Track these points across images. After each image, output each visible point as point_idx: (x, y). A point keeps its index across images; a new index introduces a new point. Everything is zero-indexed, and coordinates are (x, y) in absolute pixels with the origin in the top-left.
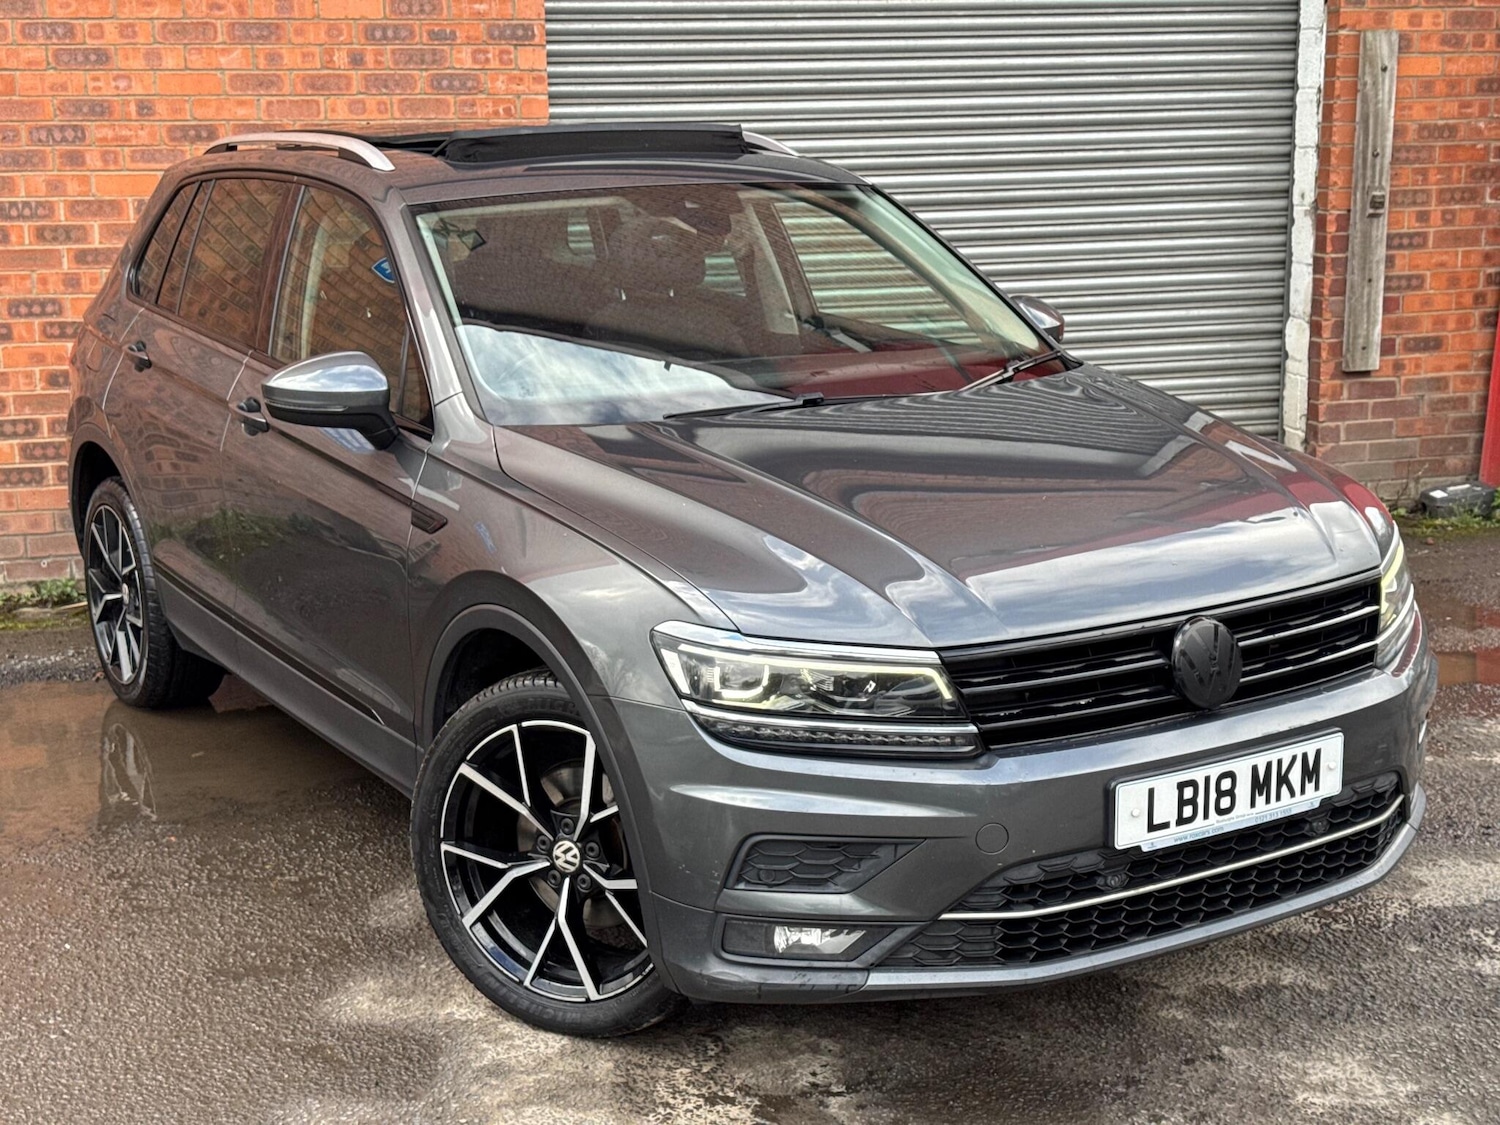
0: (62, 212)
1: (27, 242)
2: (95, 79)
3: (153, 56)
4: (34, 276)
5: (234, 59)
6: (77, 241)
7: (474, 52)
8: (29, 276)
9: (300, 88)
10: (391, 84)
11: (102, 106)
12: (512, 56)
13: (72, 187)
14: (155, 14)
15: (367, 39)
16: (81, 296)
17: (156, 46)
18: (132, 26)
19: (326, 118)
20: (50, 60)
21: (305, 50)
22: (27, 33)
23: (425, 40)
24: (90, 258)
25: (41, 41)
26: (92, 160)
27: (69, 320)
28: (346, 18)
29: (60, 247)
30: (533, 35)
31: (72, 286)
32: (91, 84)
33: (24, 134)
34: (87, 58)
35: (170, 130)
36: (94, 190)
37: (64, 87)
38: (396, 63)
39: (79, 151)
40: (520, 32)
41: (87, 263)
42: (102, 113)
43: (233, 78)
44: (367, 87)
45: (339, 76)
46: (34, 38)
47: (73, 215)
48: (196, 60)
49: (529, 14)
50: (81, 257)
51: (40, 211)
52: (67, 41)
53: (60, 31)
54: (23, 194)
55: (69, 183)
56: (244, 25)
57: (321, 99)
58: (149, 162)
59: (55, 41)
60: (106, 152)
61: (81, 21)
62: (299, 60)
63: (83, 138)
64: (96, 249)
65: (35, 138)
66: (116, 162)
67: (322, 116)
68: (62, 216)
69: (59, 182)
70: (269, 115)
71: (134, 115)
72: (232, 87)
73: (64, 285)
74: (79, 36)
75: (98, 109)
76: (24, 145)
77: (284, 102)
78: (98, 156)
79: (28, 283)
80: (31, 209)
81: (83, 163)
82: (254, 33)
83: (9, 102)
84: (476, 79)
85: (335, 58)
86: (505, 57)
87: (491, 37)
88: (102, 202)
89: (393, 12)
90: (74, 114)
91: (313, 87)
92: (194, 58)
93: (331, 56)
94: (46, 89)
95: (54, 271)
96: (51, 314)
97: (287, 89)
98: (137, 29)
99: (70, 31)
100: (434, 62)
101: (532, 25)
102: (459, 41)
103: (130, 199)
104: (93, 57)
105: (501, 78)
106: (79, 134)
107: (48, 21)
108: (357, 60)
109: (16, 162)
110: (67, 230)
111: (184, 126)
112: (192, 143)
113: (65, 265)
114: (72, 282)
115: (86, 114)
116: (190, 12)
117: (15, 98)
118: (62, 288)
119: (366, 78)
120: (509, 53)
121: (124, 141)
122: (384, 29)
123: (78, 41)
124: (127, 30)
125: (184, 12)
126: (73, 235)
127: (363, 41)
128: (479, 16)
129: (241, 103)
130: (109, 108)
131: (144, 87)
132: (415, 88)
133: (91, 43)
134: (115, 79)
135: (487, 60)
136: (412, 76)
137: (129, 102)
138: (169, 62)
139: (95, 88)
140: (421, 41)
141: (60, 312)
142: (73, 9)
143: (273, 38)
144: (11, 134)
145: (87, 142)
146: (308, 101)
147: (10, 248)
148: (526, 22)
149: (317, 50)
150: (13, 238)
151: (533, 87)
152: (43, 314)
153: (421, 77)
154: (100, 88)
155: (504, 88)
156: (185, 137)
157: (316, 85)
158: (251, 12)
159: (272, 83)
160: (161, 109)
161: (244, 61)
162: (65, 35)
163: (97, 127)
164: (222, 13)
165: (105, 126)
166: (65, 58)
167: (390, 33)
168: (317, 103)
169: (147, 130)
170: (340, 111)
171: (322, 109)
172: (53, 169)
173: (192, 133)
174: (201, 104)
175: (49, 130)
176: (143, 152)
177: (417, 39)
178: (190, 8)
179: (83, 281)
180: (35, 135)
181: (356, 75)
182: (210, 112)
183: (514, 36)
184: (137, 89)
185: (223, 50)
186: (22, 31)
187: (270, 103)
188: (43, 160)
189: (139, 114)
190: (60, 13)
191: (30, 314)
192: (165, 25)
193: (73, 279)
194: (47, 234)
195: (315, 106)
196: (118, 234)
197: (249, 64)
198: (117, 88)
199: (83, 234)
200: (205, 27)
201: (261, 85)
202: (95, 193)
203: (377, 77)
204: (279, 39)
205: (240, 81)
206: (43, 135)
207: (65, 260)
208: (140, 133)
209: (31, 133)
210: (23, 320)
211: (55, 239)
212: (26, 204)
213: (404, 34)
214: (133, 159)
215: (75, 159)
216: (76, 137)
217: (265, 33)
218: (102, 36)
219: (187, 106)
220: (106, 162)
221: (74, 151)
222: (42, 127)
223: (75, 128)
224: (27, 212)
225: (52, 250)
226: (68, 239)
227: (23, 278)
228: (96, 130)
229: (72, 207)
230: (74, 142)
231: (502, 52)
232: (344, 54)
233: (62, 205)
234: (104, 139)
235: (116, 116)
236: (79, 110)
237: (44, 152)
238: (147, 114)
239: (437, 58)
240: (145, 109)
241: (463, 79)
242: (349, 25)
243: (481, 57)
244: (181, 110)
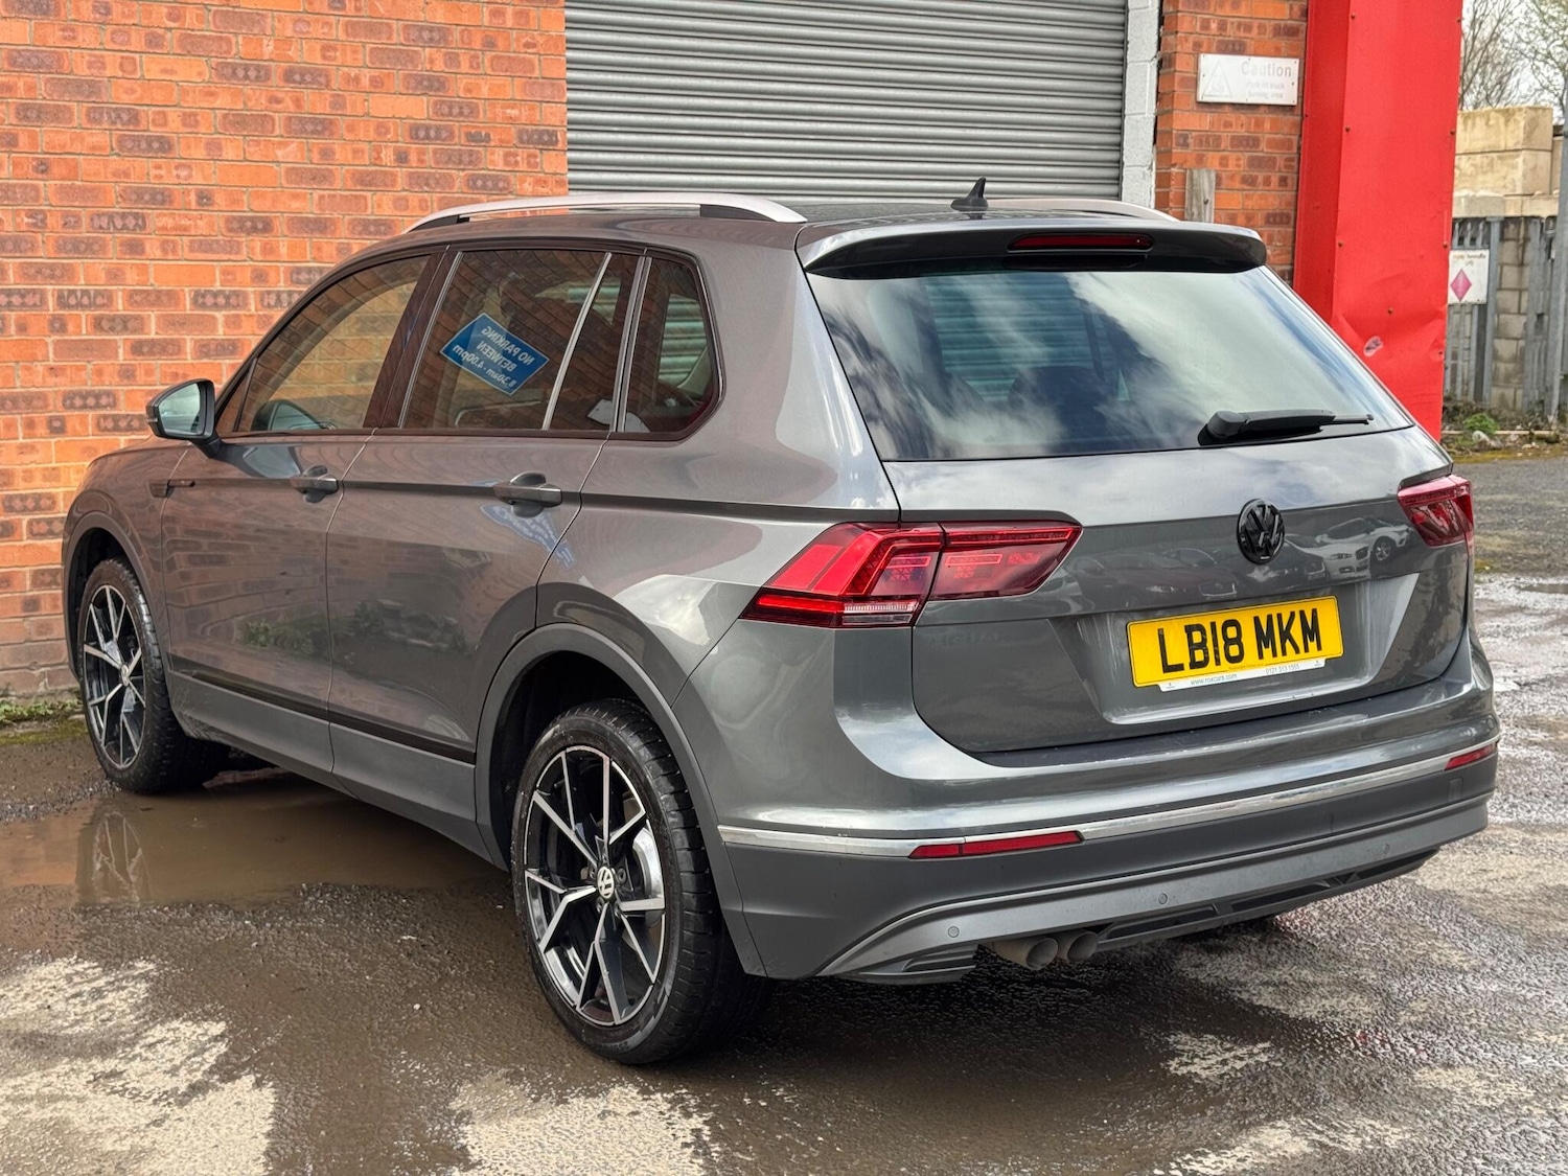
0: (120, 301)
1: (84, 332)
2: (158, 167)
3: (214, 147)
4: (90, 366)
5: (290, 153)
6: (134, 331)
7: (507, 155)
8: (84, 368)
9: (350, 184)
10: (431, 182)
11: (163, 194)
12: (538, 160)
13: (131, 277)
14: (216, 105)
15: (412, 138)
16: (136, 388)
17: (216, 136)
18: (195, 115)
19: (372, 214)
20: (114, 146)
21: (355, 146)
22: (93, 117)
23: (463, 142)
24: (145, 349)
25: (106, 126)
26: (151, 248)
27: (124, 412)
28: (394, 117)
29: (117, 337)
30: (557, 141)
31: (128, 377)
32: (154, 172)
33: (85, 221)
34: (150, 145)
35: (228, 220)
36: (152, 280)
37: (127, 175)
38: (437, 162)
39: (140, 240)
40: (546, 138)
41: (143, 354)
42: (163, 202)
43: (289, 171)
44: (410, 185)
45: (385, 173)
46: (99, 122)
47: (131, 305)
48: (255, 153)
49: (554, 121)
50: (137, 349)
51: (99, 301)
52: (131, 128)
53: (125, 117)
54: (82, 282)
55: (128, 271)
56: (300, 120)
57: (369, 194)
58: (206, 252)
59: (119, 126)
60: (167, 241)
61: (145, 108)
62: (350, 156)
63: (143, 227)
64: (153, 340)
65: (96, 226)
66: (174, 251)
67: (369, 211)
68: (120, 306)
69: (118, 269)
70: (320, 209)
71: (194, 205)
72: (288, 182)
73: (120, 376)
74: (144, 122)
75: (159, 197)
76: (84, 232)
77: (334, 196)
78: (158, 244)
79: (83, 373)
80: (89, 298)
81: (143, 252)
82: (309, 127)
83: (72, 186)
84: (506, 180)
85: (382, 156)
86: (532, 160)
87: (522, 141)
88: (159, 291)
89: (436, 113)
90: (135, 202)
91: (362, 182)
92: (252, 149)
93: (379, 153)
94: (109, 175)
95: (109, 362)
96: (105, 407)
97: (338, 184)
98: (199, 118)
99: (135, 118)
100: (470, 163)
101: (556, 131)
102: (492, 144)
103: (187, 289)
104: (156, 145)
105: (529, 180)
106: (140, 222)
107: (114, 106)
108: (402, 158)
109: (76, 249)
110: (125, 320)
111: (241, 217)
112: (248, 234)
113: (121, 357)
114: (127, 374)
115: (147, 203)
116: (249, 104)
117: (77, 183)
118: (117, 379)
119: (410, 175)
120: (535, 156)
121: (182, 230)
122: (428, 129)
123: (142, 128)
124: (190, 119)
125: (245, 103)
126: (130, 325)
127: (408, 140)
128: (511, 120)
129: (295, 196)
130: (169, 196)
131: (205, 178)
132: (452, 188)
133: (155, 131)
134: (177, 168)
135: (517, 163)
136: (451, 176)
137: (189, 191)
138: (229, 153)
139: (156, 177)
140: (459, 143)
141: (114, 405)
142: (137, 95)
143: (327, 133)
144: (73, 220)
145: (148, 231)
146: (356, 196)
147: (66, 337)
148: (551, 128)
149: (366, 146)
150: (71, 327)
151: (555, 190)
152: (98, 406)
153: (459, 177)
154: (161, 177)
155: (530, 189)
156: (241, 229)
157: (365, 180)
158: (307, 107)
159: (325, 177)
160: (220, 200)
161: (299, 154)
162: (129, 121)
163: (159, 215)
164: (280, 106)
165: (165, 215)
166: (129, 145)
167: (432, 134)
168: (365, 198)
169: (206, 220)
170: (385, 207)
171: (370, 205)
172: (112, 258)
173: (249, 224)
174: (258, 196)
175: (111, 217)
176: (201, 242)
177: (456, 140)
178: (250, 100)
179: (138, 373)
180: (97, 223)
181: (401, 172)
182: (267, 205)
183: (540, 141)
184: (198, 179)
185: (280, 143)
186: (88, 115)
187: (322, 197)
188: (103, 248)
189: (199, 204)
190: (125, 98)
191: (85, 407)
192: (227, 115)
193: (128, 371)
194: (104, 324)
195: (363, 201)
196: (173, 325)
197: (303, 158)
198: (178, 177)
199: (140, 324)
200: (263, 122)
201: (314, 179)
202: (153, 283)
203: (419, 176)
204: (332, 134)
205: (296, 174)
206: (104, 222)
207: (121, 351)
208: (199, 222)
209: (92, 219)
210: (76, 413)
211: (112, 329)
212: (85, 293)
213: (444, 134)
214: (192, 250)
215: (135, 248)
216: (137, 224)
217: (319, 128)
218: (165, 124)
219: (245, 197)
220: (165, 251)
221: (134, 239)
222: (104, 214)
223: (136, 216)
224: (85, 301)
225: (109, 340)
226: (125, 328)
227: (79, 369)
228: (157, 218)
229: (131, 297)
230: (134, 230)
231: (529, 156)
232: (390, 152)
233: (120, 294)
234: (164, 228)
235: (176, 205)
236: (140, 197)
237: (104, 239)
238: (206, 204)
239: (474, 158)
240: (204, 199)
241: (496, 179)
242: (394, 123)
243: (512, 159)
244: (237, 201)
